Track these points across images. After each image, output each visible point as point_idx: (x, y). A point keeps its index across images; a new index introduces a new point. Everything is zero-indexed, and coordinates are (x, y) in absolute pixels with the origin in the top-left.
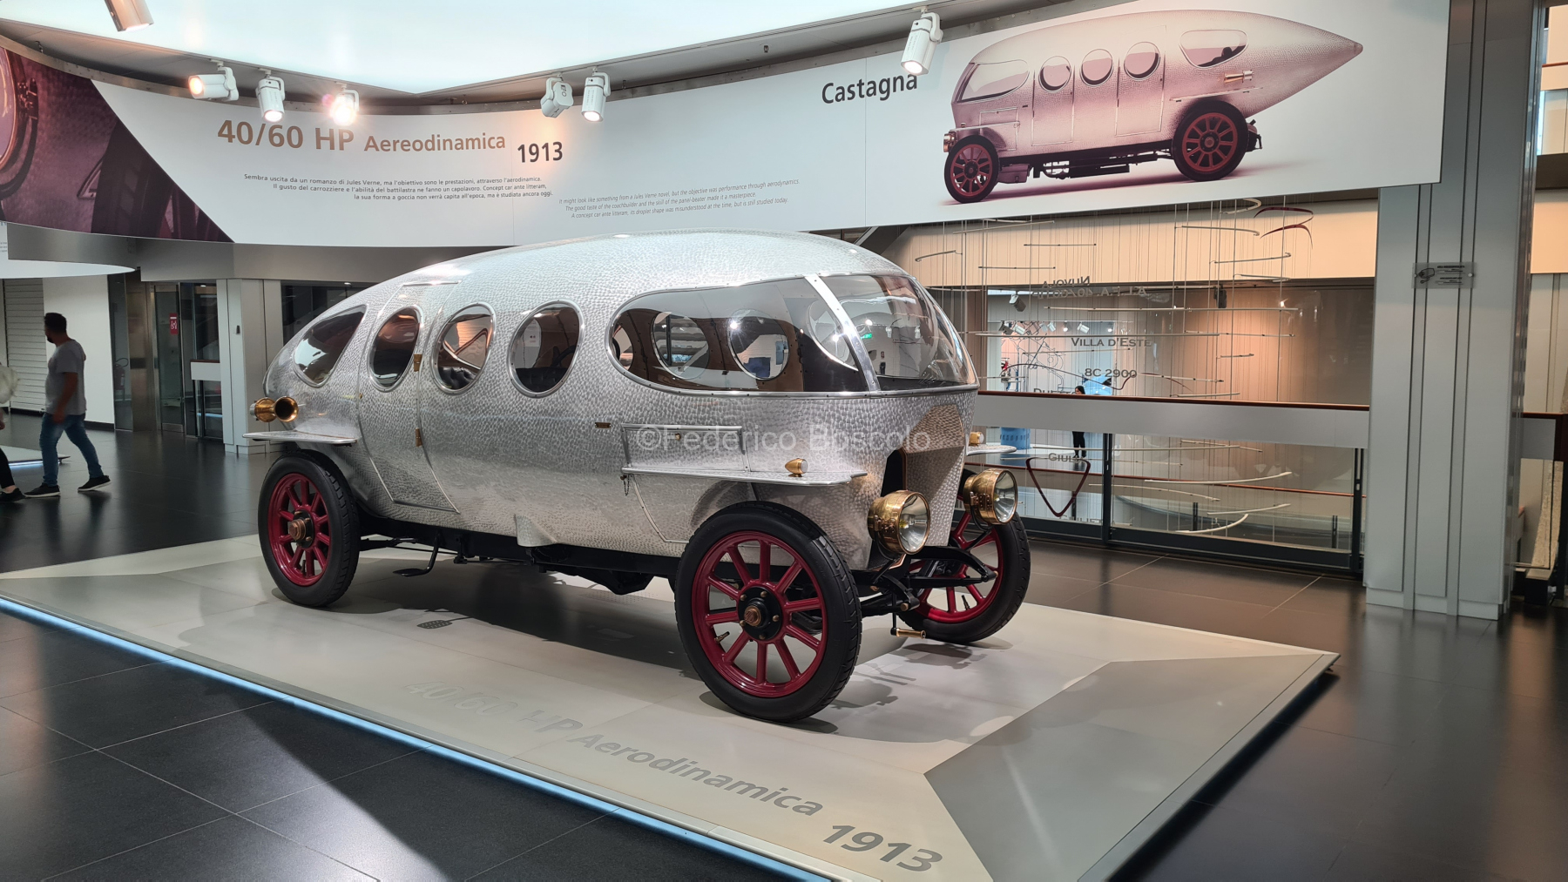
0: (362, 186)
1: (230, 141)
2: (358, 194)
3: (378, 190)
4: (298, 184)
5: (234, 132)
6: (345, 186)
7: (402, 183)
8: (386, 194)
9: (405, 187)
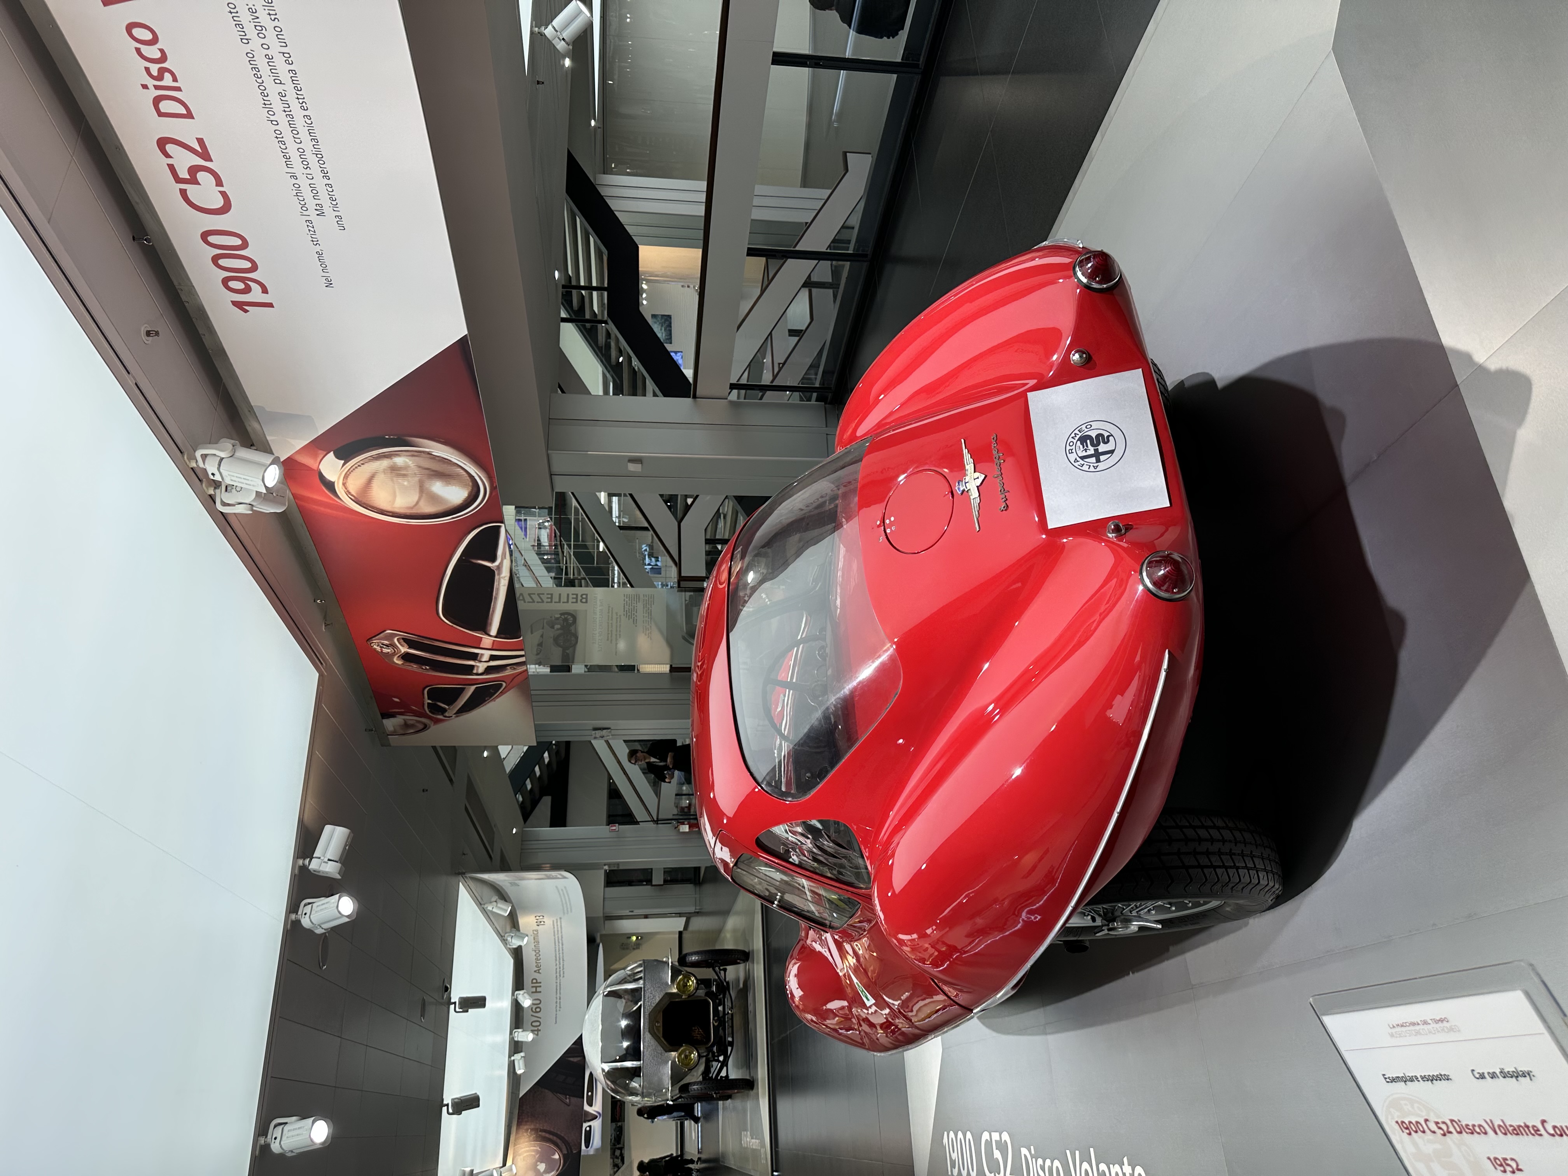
0: (558, 975)
1: (540, 1030)
2: (562, 976)
3: (560, 968)
4: (558, 1000)
5: (536, 1028)
6: (558, 981)
7: (556, 960)
8: (561, 966)
9: (558, 959)
